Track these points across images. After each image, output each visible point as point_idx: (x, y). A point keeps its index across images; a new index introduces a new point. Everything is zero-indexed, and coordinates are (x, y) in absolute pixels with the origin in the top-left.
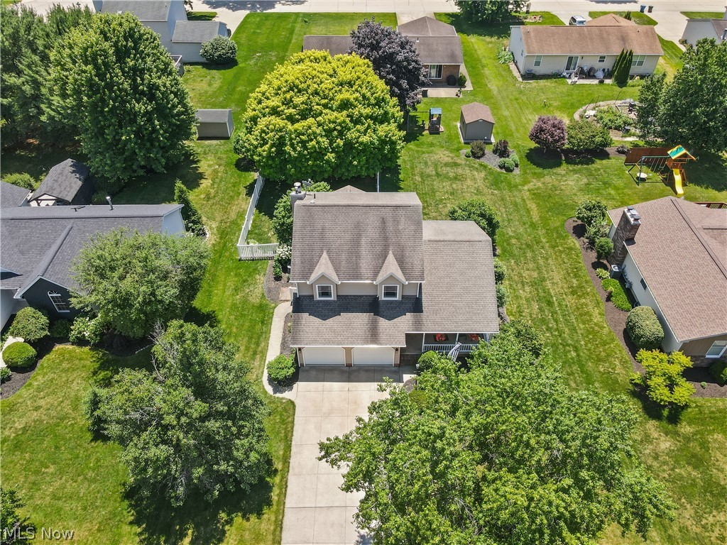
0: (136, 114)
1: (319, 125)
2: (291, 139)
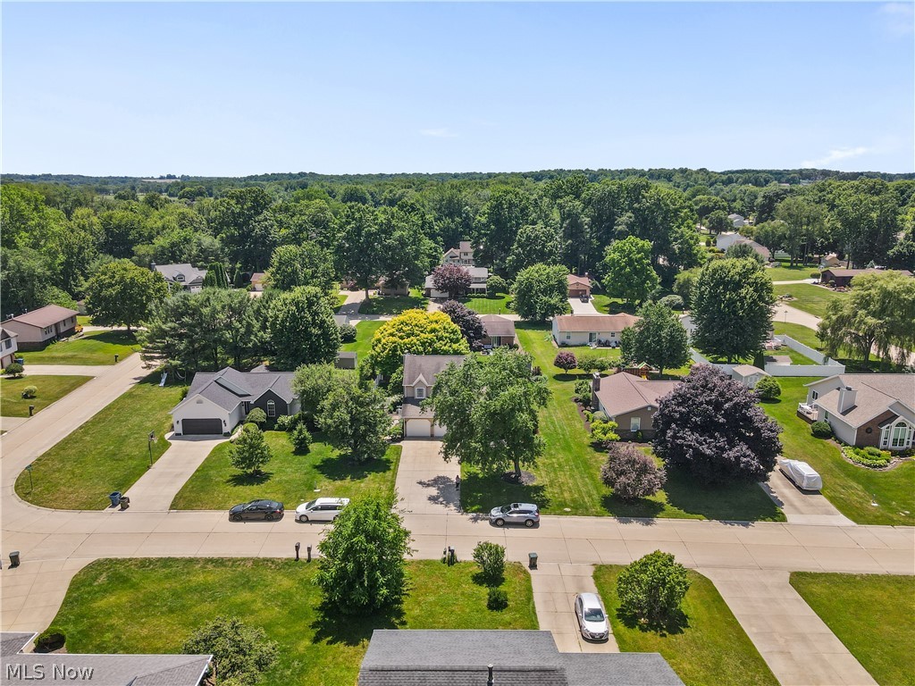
0: (311, 335)
1: (418, 340)
2: (401, 347)
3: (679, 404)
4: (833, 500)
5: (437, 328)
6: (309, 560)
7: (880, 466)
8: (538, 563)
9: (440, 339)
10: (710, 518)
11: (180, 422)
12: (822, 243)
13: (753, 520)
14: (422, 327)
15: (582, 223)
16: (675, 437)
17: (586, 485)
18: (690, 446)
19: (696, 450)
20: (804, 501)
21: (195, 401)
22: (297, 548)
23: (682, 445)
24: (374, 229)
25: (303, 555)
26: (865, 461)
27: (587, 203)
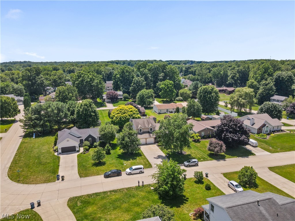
0: (92, 115)
1: (127, 115)
2: (123, 117)
3: (225, 126)
4: (261, 148)
5: (132, 110)
6: (143, 186)
7: (266, 138)
8: (208, 175)
9: (134, 114)
10: (238, 157)
11: (61, 149)
12: (207, 81)
13: (248, 156)
14: (127, 110)
15: (148, 77)
16: (225, 135)
17: (201, 152)
18: (230, 137)
19: (232, 138)
20: (255, 149)
21: (66, 141)
22: (139, 182)
23: (228, 137)
24: (89, 80)
25: (141, 184)
26: (262, 137)
27: (149, 70)
